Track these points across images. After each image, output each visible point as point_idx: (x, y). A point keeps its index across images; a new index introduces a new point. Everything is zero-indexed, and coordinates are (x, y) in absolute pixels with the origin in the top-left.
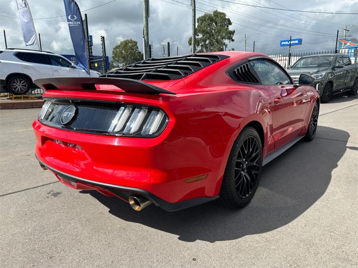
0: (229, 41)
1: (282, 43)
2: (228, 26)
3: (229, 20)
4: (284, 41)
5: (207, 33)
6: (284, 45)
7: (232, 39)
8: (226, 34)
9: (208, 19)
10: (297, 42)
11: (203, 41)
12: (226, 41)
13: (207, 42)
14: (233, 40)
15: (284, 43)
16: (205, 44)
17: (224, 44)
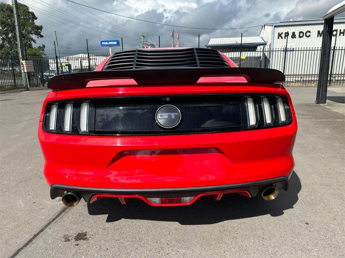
0: (37, 36)
1: (103, 43)
2: (33, 21)
3: (33, 14)
4: (104, 42)
5: (8, 25)
6: (104, 45)
7: (40, 34)
8: (33, 28)
9: (7, 10)
10: (115, 43)
11: (4, 33)
12: (34, 37)
13: (10, 35)
14: (42, 36)
15: (104, 43)
16: (7, 37)
17: (32, 39)
